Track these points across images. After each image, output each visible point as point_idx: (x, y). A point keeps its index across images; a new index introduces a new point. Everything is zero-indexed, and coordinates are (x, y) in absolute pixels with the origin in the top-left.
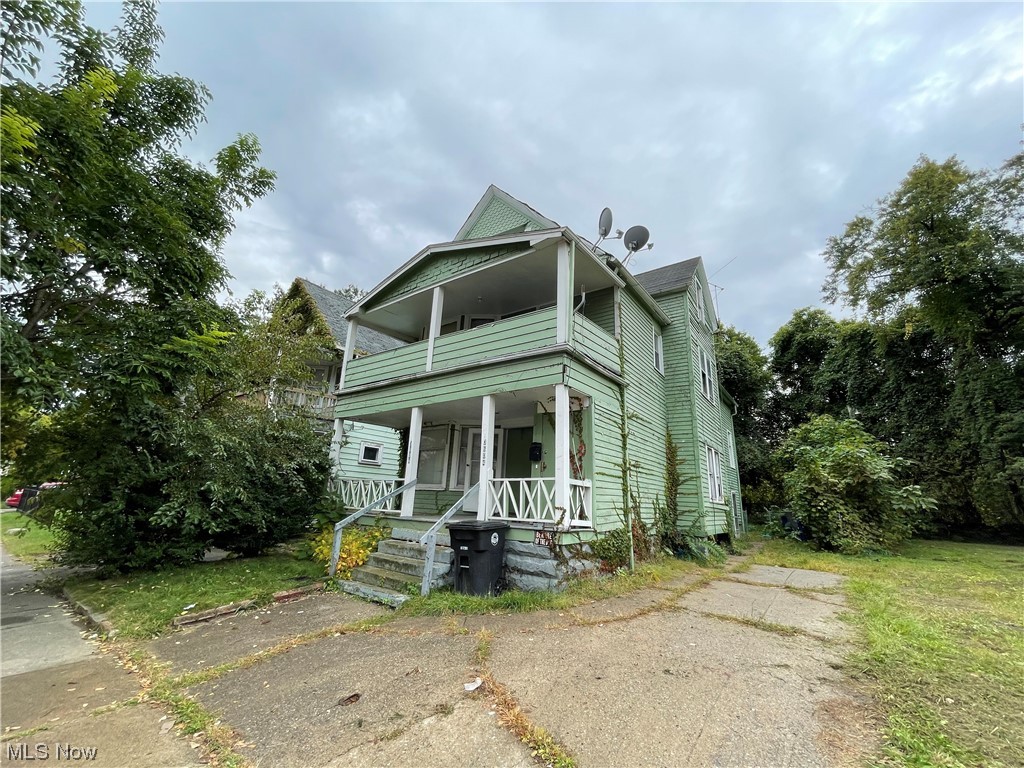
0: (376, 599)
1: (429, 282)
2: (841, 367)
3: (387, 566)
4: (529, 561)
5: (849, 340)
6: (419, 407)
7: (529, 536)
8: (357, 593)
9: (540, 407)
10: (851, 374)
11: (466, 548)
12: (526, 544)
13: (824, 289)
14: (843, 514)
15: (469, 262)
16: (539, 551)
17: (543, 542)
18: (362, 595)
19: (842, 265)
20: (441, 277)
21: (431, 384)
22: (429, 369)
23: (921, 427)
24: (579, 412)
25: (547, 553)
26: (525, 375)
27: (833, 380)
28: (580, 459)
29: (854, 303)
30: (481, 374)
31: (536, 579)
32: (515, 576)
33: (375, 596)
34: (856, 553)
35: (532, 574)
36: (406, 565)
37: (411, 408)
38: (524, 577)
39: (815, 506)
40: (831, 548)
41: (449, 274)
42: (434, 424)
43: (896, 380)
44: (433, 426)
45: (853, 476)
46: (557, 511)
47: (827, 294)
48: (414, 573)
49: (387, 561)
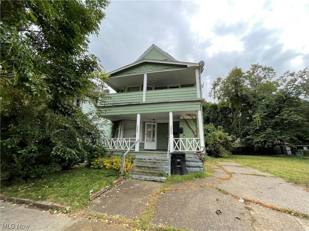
0: (152, 180)
1: (142, 71)
2: (209, 113)
3: (144, 168)
4: (192, 163)
5: (212, 107)
6: (140, 114)
7: (192, 156)
8: (141, 179)
9: (181, 117)
10: (211, 115)
11: (179, 160)
12: (191, 158)
13: (209, 94)
14: (222, 149)
15: (160, 68)
16: (196, 160)
17: (197, 157)
18: (144, 179)
19: (214, 88)
20: (148, 70)
21: (146, 106)
22: (144, 101)
23: (226, 129)
24: (196, 119)
25: (199, 160)
26: (186, 107)
27: (207, 116)
28: (197, 133)
29: (214, 98)
30: (168, 105)
31: (195, 168)
32: (188, 168)
33: (151, 179)
34: (225, 158)
35: (193, 167)
36: (153, 167)
37: (137, 114)
38: (191, 168)
39: (216, 147)
40: (221, 157)
41: (151, 70)
42: (131, 120)
43: (222, 117)
44: (131, 121)
45: (224, 139)
46: (201, 148)
47: (209, 95)
48: (157, 170)
49: (143, 167)
